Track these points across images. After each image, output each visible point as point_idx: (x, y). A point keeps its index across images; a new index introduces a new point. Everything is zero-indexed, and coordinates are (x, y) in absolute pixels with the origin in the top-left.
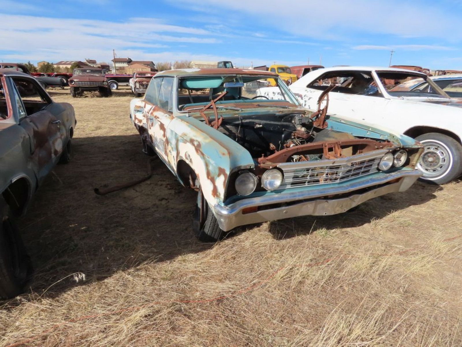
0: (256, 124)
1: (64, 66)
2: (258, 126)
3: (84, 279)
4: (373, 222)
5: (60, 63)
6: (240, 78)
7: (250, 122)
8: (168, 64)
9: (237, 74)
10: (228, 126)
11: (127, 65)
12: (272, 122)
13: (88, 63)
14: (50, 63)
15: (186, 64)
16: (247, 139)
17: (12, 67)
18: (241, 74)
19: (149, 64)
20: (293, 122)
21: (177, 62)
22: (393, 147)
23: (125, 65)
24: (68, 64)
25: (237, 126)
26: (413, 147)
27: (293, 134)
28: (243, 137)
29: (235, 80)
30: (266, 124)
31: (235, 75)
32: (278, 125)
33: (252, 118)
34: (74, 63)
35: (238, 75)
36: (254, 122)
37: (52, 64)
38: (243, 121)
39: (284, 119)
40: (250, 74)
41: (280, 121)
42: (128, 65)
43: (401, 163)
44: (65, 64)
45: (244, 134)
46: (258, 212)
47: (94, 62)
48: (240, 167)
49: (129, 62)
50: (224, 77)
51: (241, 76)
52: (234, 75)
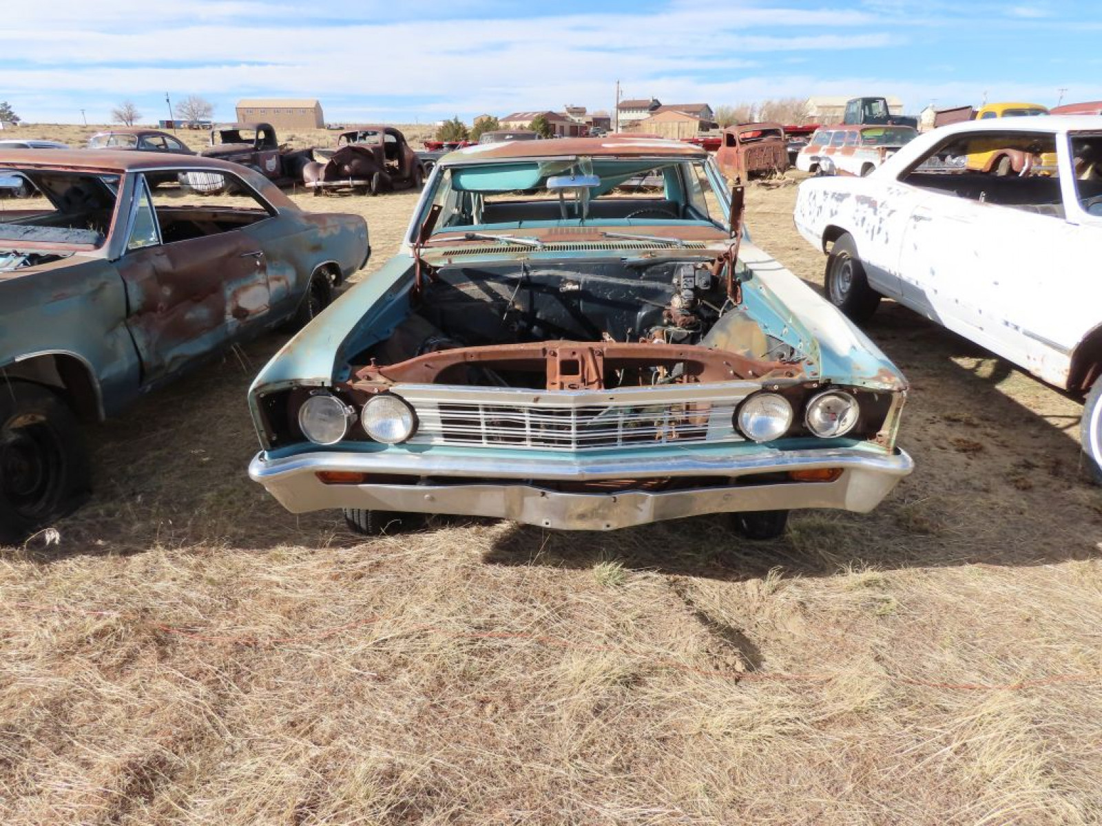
0: (566, 281)
1: (518, 123)
2: (570, 287)
3: (57, 542)
4: (773, 579)
5: (512, 118)
6: (587, 165)
7: (549, 276)
8: (747, 108)
9: (577, 155)
10: (491, 284)
11: (649, 115)
12: (612, 280)
13: (569, 115)
14: (493, 116)
15: (792, 107)
16: (538, 316)
17: (375, 134)
18: (589, 155)
19: (698, 109)
20: (675, 281)
21: (769, 103)
22: (797, 378)
23: (644, 115)
24: (526, 119)
25: (512, 283)
26: (865, 386)
27: (665, 313)
28: (527, 311)
29: (572, 171)
30: (593, 283)
31: (573, 158)
32: (628, 287)
33: (556, 267)
34: (538, 117)
35: (582, 159)
36: (559, 278)
37: (496, 119)
38: (532, 273)
39: (647, 274)
40: (618, 155)
41: (638, 277)
42: (652, 114)
43: (845, 427)
44: (521, 118)
45: (532, 305)
46: (360, 486)
47: (581, 111)
48: (296, 381)
49: (655, 107)
50: (544, 163)
51: (589, 159)
52: (570, 158)
